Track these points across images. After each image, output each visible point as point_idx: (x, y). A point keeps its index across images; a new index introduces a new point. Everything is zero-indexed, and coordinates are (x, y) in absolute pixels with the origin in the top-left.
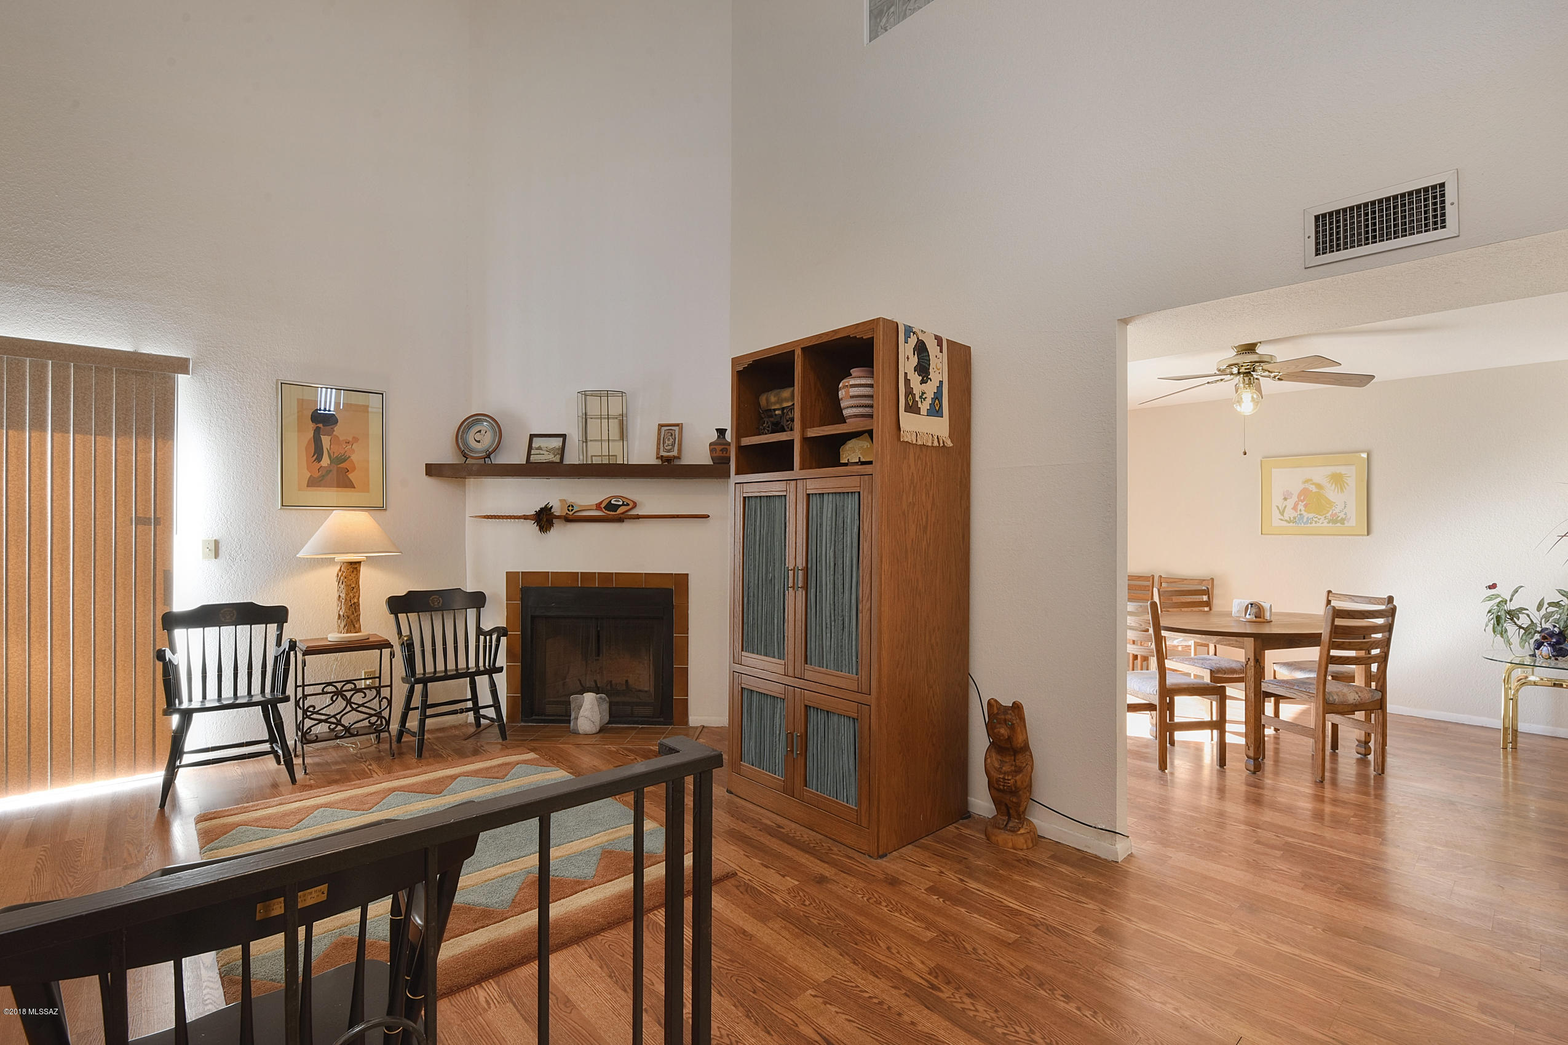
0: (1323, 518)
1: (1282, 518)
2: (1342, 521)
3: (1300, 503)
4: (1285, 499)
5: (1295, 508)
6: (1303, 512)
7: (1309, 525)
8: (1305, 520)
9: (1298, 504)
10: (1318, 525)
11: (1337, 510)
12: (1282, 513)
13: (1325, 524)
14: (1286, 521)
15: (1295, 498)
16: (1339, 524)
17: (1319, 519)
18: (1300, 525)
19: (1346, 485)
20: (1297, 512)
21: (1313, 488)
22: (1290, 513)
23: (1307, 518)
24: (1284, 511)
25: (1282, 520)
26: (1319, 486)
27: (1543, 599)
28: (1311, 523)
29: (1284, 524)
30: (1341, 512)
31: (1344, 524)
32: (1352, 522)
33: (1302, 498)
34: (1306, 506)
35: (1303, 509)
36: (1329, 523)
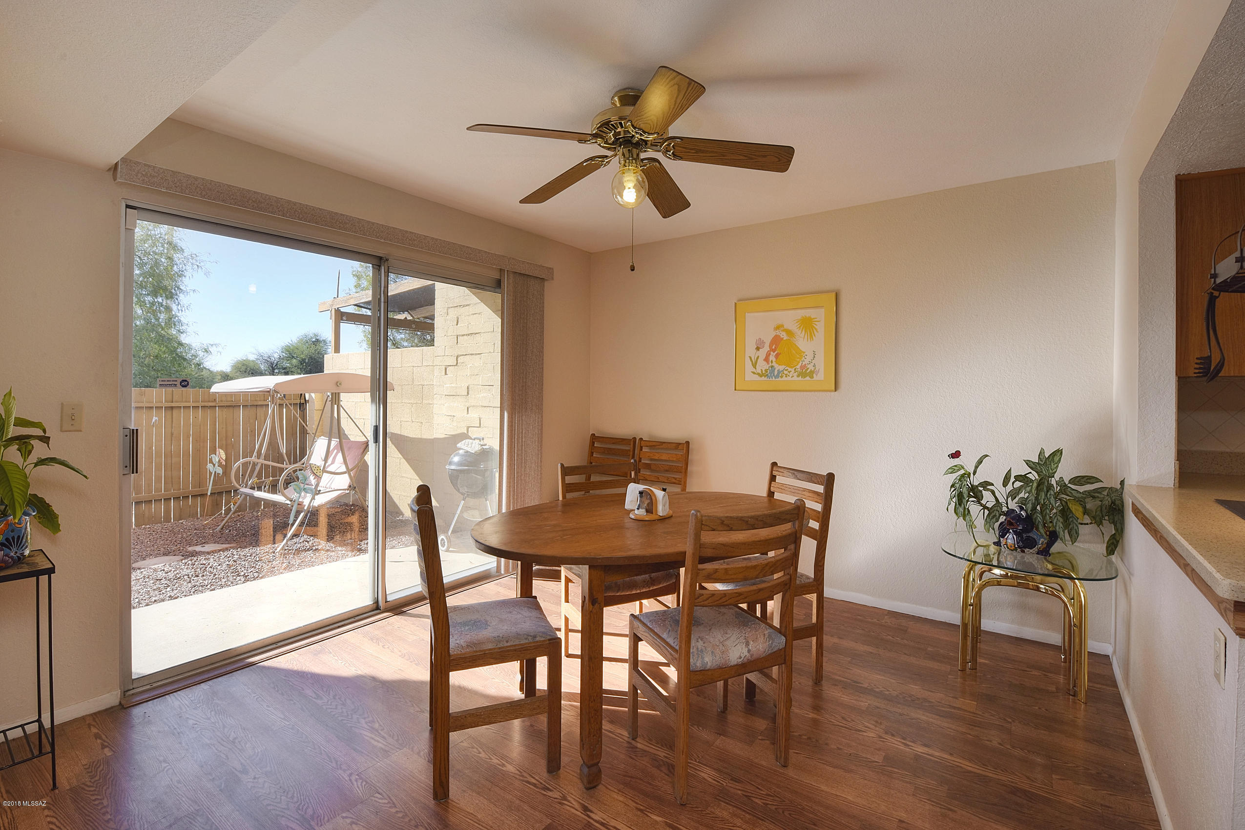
0: (793, 370)
1: (754, 370)
2: (811, 374)
3: (772, 353)
4: (758, 349)
5: (766, 359)
6: (774, 364)
7: (780, 379)
8: (776, 373)
9: (770, 354)
10: (789, 378)
11: (806, 362)
12: (754, 365)
13: (795, 378)
14: (758, 374)
15: (767, 348)
16: (808, 378)
17: (789, 372)
18: (771, 379)
19: (815, 331)
20: (768, 364)
21: (784, 336)
22: (762, 366)
23: (778, 370)
24: (756, 363)
25: (754, 373)
26: (789, 333)
27: (1010, 470)
28: (782, 377)
29: (756, 378)
30: (810, 363)
31: (812, 377)
32: (820, 376)
33: (773, 347)
34: (777, 356)
35: (774, 360)
36: (798, 376)
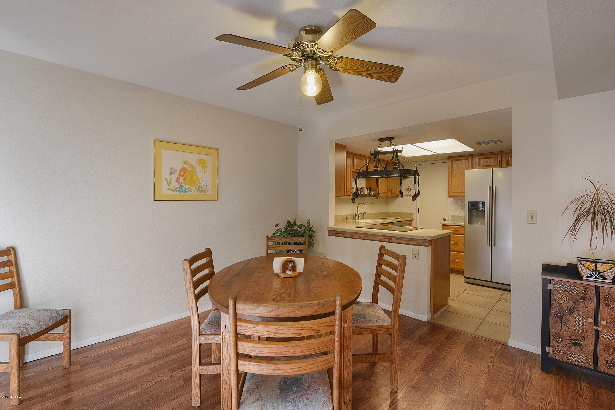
0: (194, 188)
1: (169, 187)
2: (205, 191)
3: (181, 177)
4: (171, 174)
5: (177, 181)
6: (182, 184)
7: (186, 193)
8: (184, 190)
9: (180, 178)
10: (192, 193)
11: (202, 184)
12: (169, 184)
13: (196, 193)
14: (172, 190)
15: (177, 174)
16: (203, 193)
17: (192, 189)
18: (180, 193)
19: (207, 168)
20: (179, 183)
21: (188, 167)
22: (174, 184)
23: (185, 188)
24: (170, 183)
25: (169, 189)
26: (192, 166)
28: (187, 192)
29: (170, 192)
30: (204, 185)
31: (205, 193)
32: (209, 193)
33: (182, 174)
34: (184, 179)
35: (183, 181)
36: (197, 192)
